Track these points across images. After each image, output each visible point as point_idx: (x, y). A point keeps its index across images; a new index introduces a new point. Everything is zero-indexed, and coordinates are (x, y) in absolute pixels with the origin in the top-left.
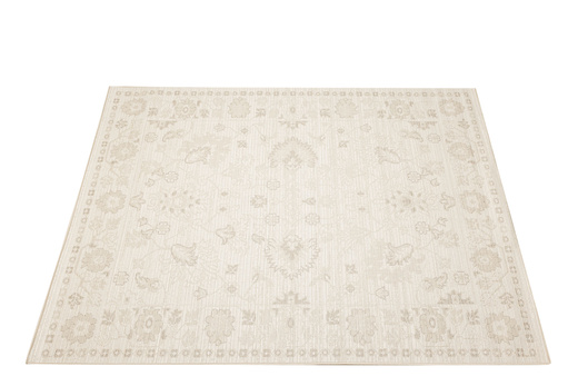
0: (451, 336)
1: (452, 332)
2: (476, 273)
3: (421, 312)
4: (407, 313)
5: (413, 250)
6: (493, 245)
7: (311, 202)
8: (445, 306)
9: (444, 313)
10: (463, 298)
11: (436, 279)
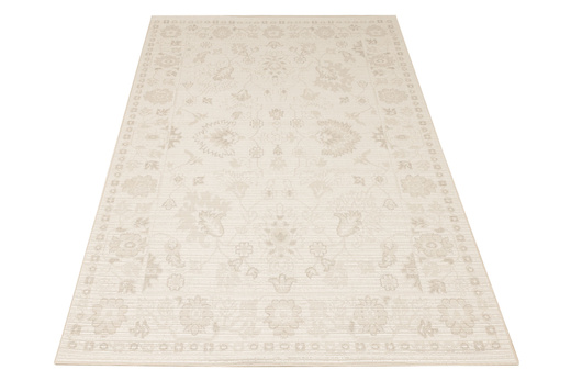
0: (112, 261)
1: (116, 263)
2: (180, 299)
3: (143, 236)
4: (145, 223)
5: (214, 236)
6: (216, 328)
7: (278, 151)
8: (146, 260)
9: (138, 259)
10: (152, 281)
11: (178, 256)
